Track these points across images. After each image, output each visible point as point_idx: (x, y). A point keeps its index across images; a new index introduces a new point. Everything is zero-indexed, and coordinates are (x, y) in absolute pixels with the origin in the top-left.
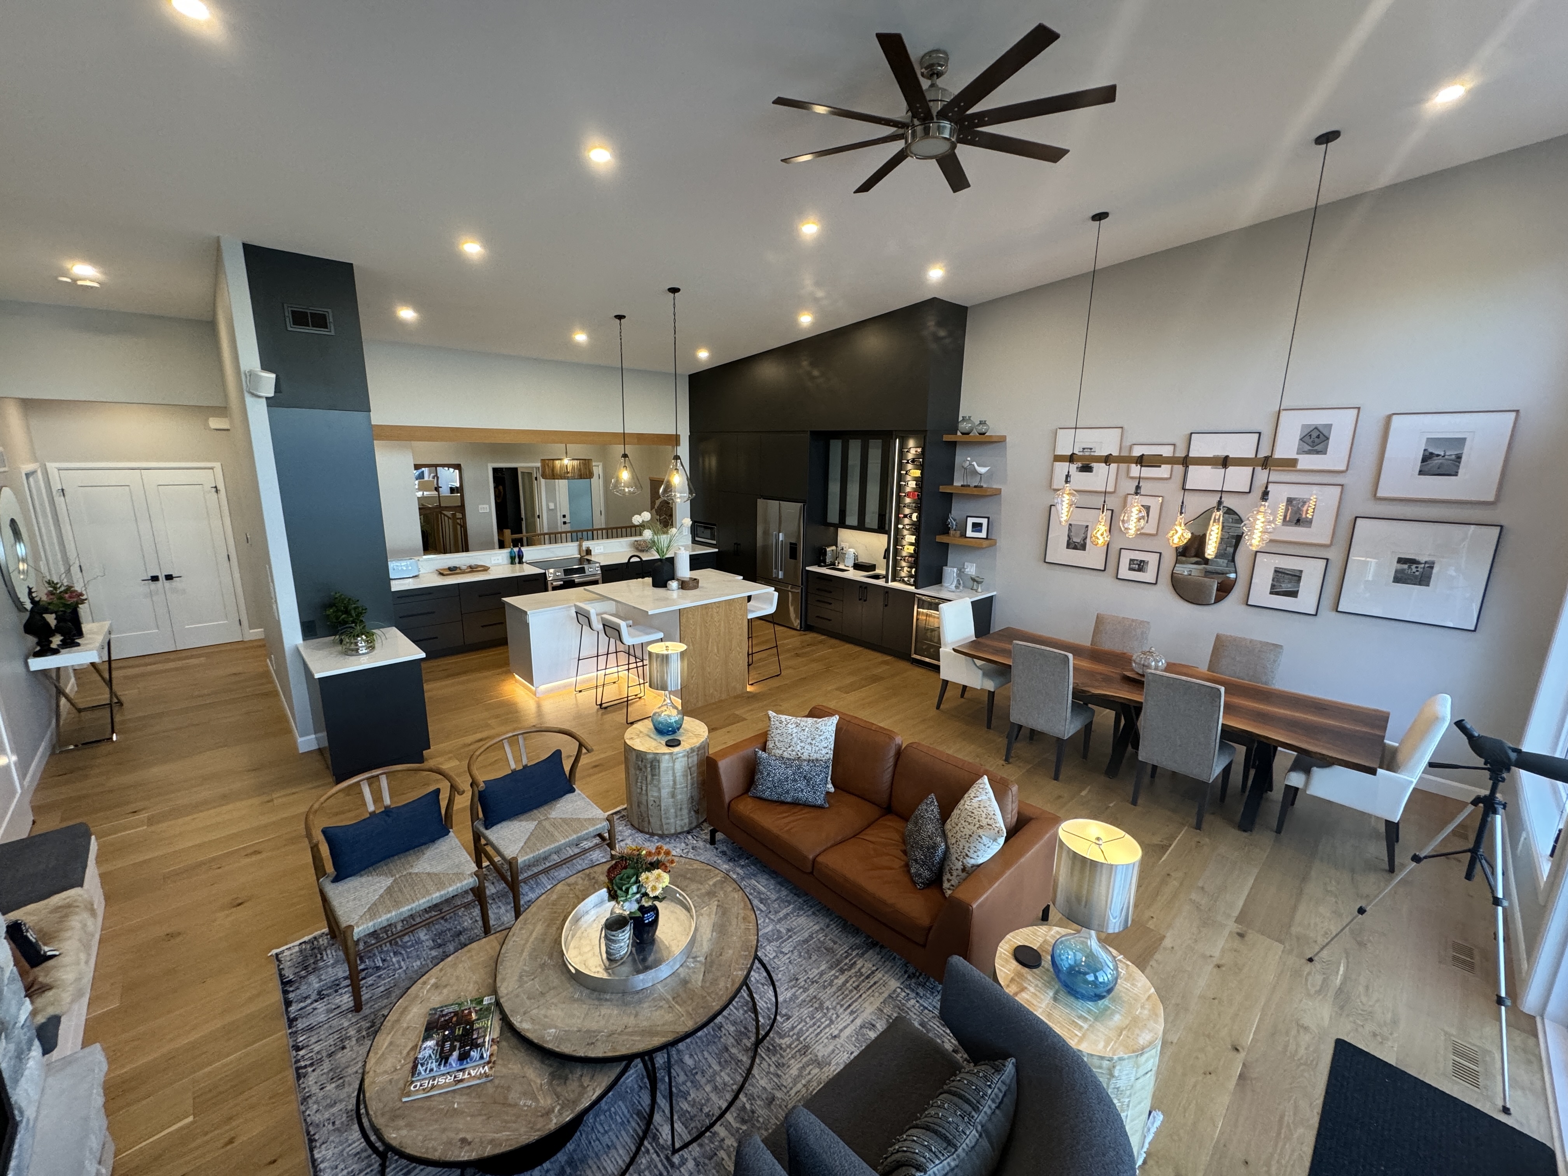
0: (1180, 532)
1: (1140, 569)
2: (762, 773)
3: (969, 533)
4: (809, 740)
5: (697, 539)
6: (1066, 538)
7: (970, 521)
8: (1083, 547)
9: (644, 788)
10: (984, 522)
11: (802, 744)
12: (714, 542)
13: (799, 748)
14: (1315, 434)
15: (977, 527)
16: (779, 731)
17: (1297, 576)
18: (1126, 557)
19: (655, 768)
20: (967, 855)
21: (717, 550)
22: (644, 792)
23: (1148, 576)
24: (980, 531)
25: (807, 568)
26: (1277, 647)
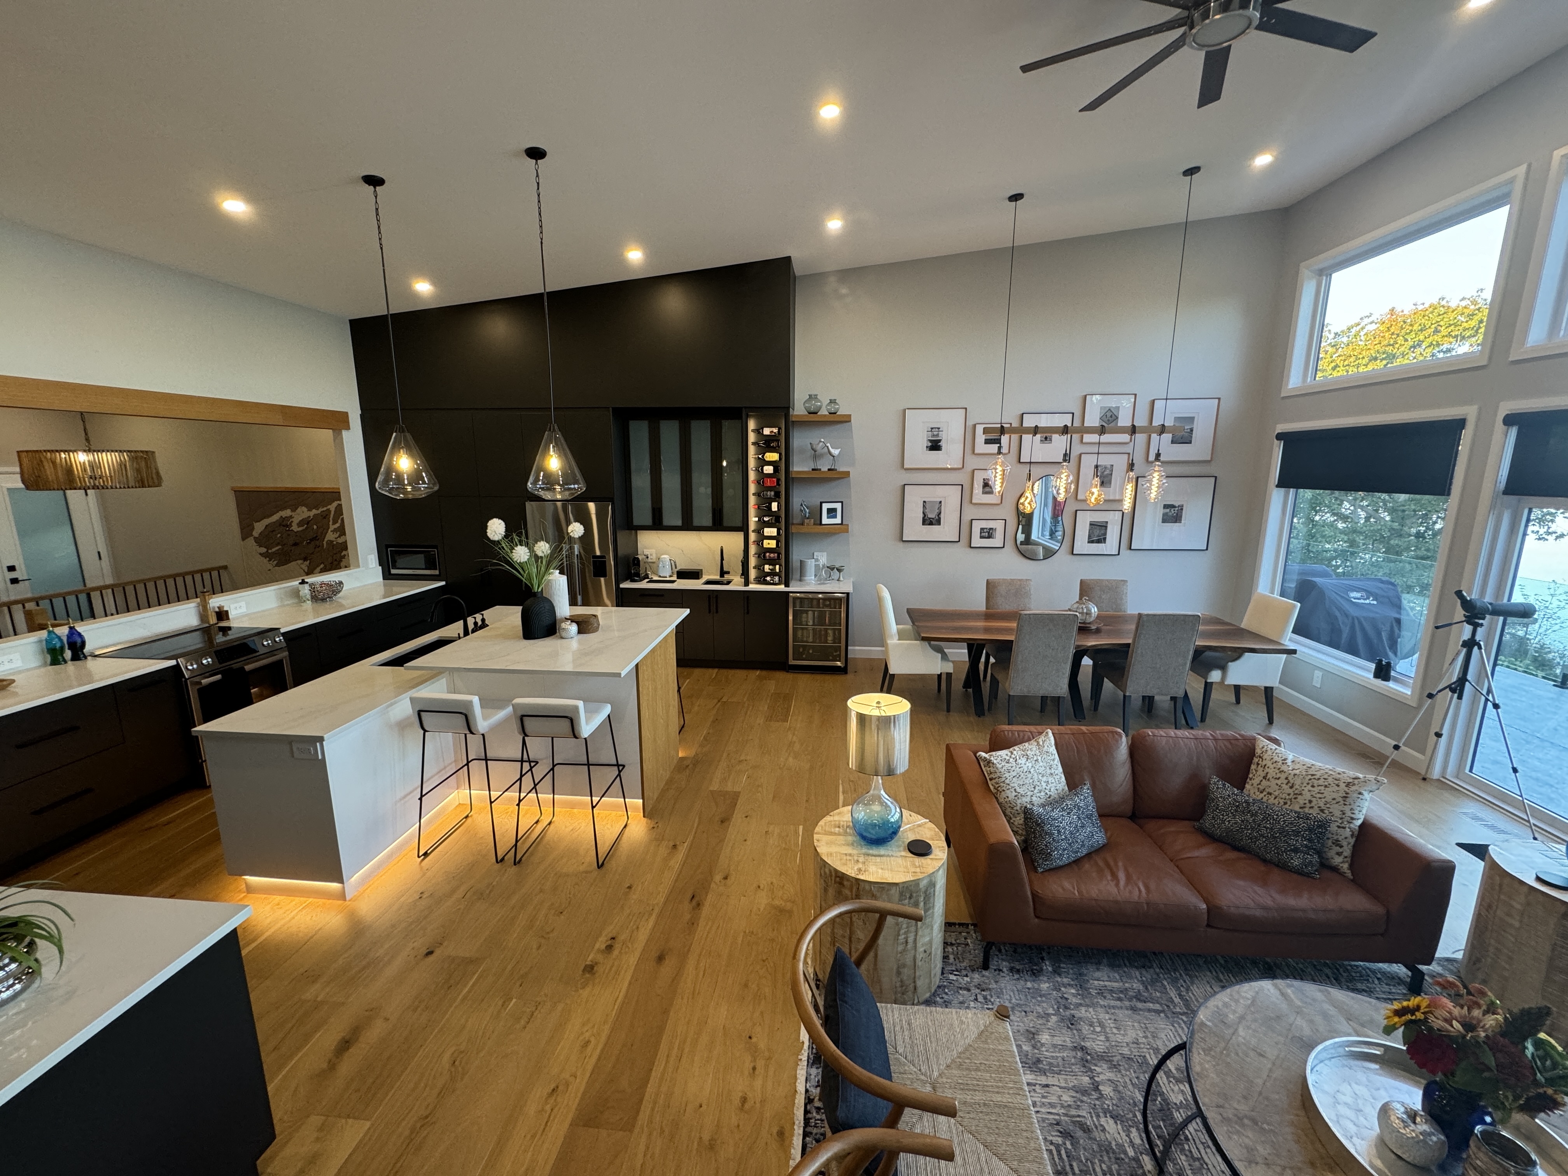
0: (1096, 493)
1: (990, 536)
3: (825, 520)
5: (393, 571)
6: (922, 515)
7: (825, 507)
8: (938, 522)
10: (838, 506)
12: (437, 572)
14: (1109, 414)
15: (832, 512)
17: (1103, 526)
18: (977, 527)
23: (997, 541)
24: (835, 517)
25: (622, 586)
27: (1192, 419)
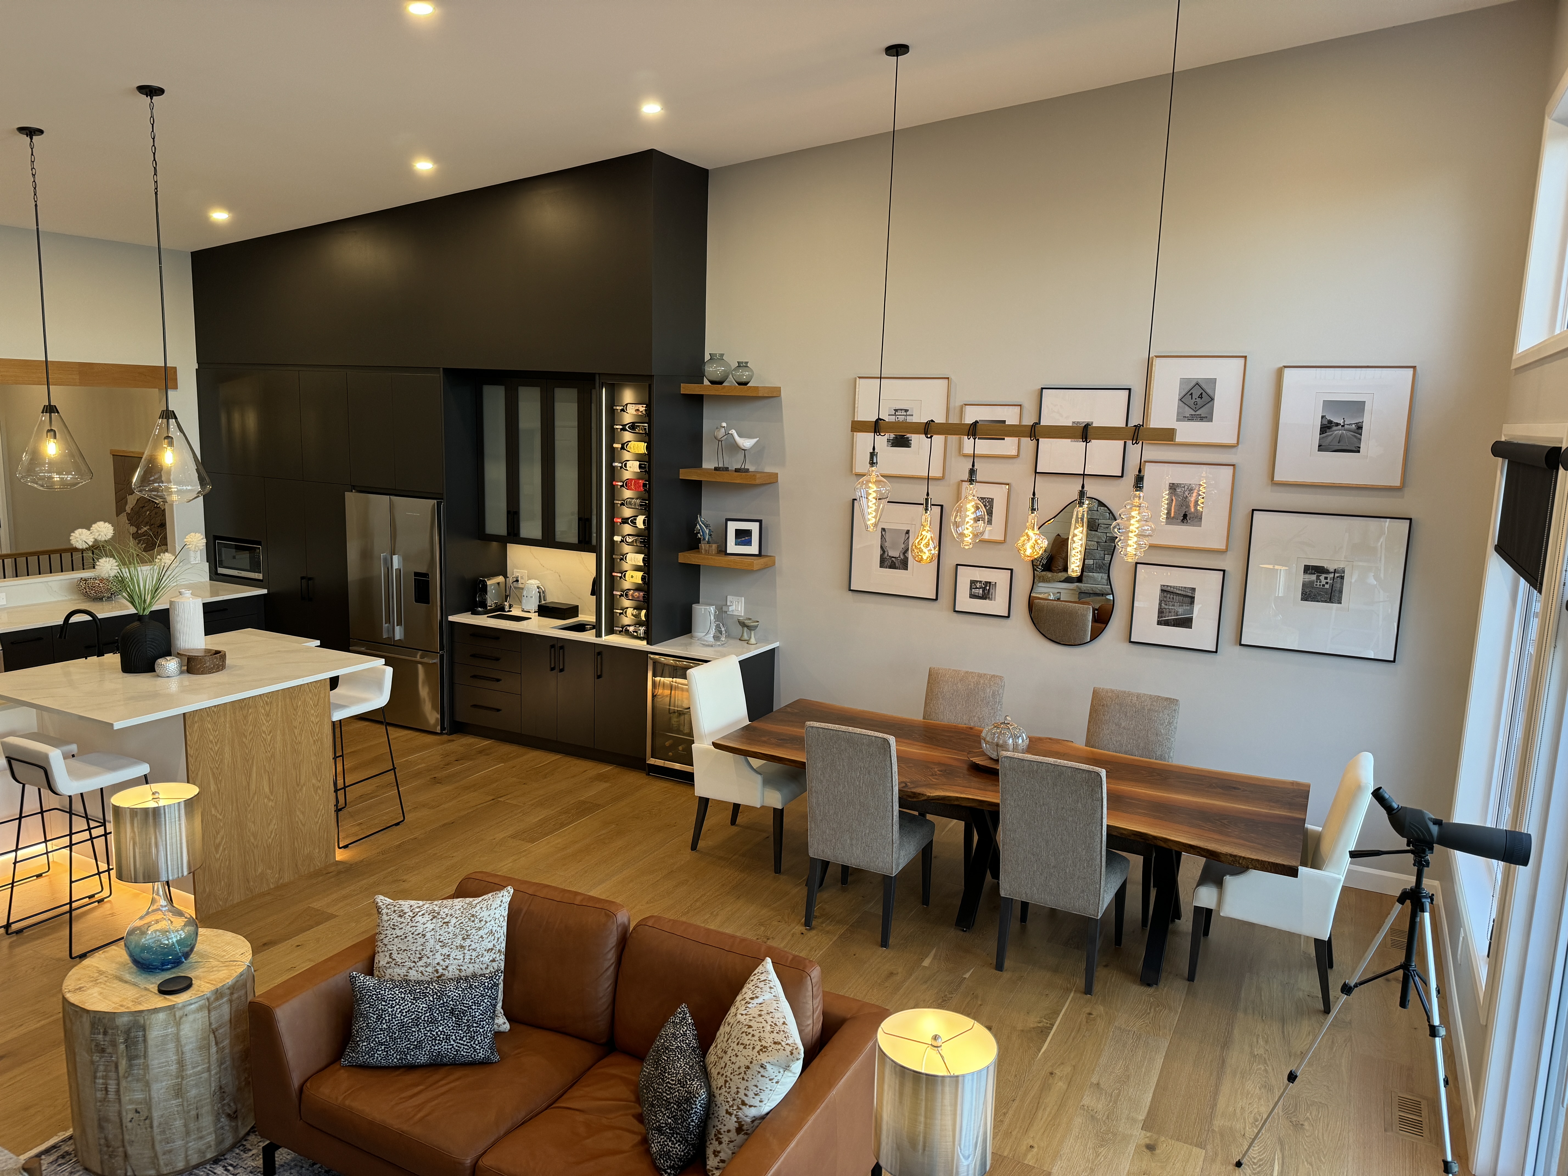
0: (1033, 537)
1: (986, 596)
2: (367, 1017)
3: (732, 547)
4: (459, 941)
5: (221, 570)
6: (878, 552)
7: (732, 527)
8: (904, 564)
9: (112, 1088)
10: (754, 527)
11: (445, 951)
12: (260, 576)
13: (439, 958)
14: (1197, 392)
15: (743, 536)
16: (399, 932)
17: (1188, 597)
18: (965, 577)
19: (135, 1043)
20: (744, 1103)
21: (265, 591)
22: (112, 1096)
23: (997, 605)
24: (749, 543)
25: (451, 618)
26: (1172, 702)
27: (1359, 407)
